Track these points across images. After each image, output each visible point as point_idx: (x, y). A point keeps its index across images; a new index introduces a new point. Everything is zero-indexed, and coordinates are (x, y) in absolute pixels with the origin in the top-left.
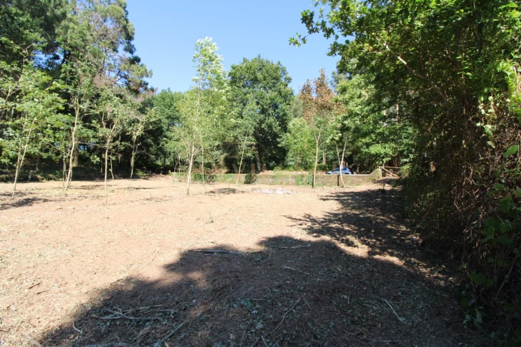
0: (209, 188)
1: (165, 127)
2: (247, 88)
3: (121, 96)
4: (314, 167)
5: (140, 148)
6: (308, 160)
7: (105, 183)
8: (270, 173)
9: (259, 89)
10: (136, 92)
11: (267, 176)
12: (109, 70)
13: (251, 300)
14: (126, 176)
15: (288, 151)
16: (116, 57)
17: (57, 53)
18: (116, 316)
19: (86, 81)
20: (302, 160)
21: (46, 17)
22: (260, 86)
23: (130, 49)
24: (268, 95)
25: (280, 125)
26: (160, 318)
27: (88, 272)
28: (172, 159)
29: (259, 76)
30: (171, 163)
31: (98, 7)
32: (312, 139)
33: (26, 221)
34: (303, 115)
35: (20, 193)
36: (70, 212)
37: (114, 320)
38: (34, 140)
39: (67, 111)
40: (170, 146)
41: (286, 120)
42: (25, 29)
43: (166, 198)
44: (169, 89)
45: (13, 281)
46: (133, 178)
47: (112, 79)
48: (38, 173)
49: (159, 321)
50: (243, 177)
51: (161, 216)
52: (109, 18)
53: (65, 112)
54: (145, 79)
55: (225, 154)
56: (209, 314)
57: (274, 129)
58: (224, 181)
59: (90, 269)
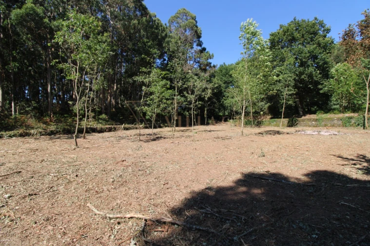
0: (257, 130)
1: (223, 90)
2: (285, 48)
3: (196, 75)
4: (365, 108)
5: (209, 105)
6: (355, 102)
7: (193, 128)
8: (313, 116)
9: (297, 46)
10: (205, 70)
11: (310, 120)
12: (190, 60)
13: (309, 226)
14: (203, 123)
15: (331, 95)
16: (193, 51)
17: (165, 58)
18: (207, 211)
19: (179, 70)
20: (349, 103)
21: (159, 39)
22: (297, 43)
23: (200, 44)
24: (306, 50)
25: (320, 74)
26: (235, 220)
27: (189, 181)
28: (229, 111)
29: (297, 35)
30: (229, 113)
31: (181, 24)
32: (360, 81)
33: (158, 149)
34: (346, 60)
35: (155, 134)
36: (177, 145)
37: (207, 213)
38: (159, 106)
39: (172, 88)
40: (227, 102)
41: (327, 68)
42: (151, 48)
43: (227, 137)
44: (224, 63)
45: (156, 180)
46: (206, 124)
47: (192, 65)
48: (161, 123)
49: (234, 222)
50: (286, 121)
51: (226, 149)
52: (187, 29)
53: (170, 89)
54: (210, 61)
55: (269, 104)
56: (272, 227)
57: (315, 78)
58: (269, 124)
59: (190, 179)
